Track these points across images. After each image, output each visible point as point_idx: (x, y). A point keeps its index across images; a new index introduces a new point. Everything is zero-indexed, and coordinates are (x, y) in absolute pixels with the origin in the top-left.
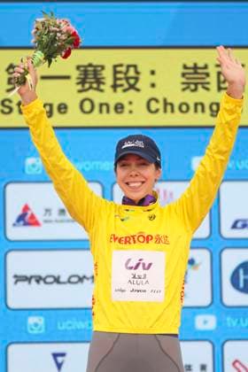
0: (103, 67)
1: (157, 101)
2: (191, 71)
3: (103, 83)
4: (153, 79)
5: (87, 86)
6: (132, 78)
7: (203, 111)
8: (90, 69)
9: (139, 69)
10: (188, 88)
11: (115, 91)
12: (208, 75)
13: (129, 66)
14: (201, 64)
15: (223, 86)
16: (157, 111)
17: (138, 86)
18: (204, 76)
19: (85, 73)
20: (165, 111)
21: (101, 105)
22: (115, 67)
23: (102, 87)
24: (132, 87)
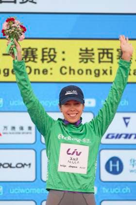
0: (36, 49)
1: (66, 68)
2: (84, 52)
3: (37, 58)
4: (64, 56)
5: (28, 59)
6: (52, 55)
7: (91, 73)
8: (30, 50)
9: (56, 51)
10: (83, 61)
11: (43, 62)
12: (93, 54)
13: (50, 49)
14: (89, 48)
15: (101, 60)
16: (66, 73)
17: (55, 60)
18: (91, 55)
19: (27, 52)
20: (70, 73)
21: (35, 70)
22: (43, 49)
23: (36, 60)
24: (52, 60)
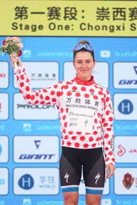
0: (60, 9)
1: (85, 24)
2: (101, 11)
3: (60, 16)
4: (83, 14)
5: (52, 17)
6: (73, 14)
7: (106, 29)
8: (54, 9)
9: (77, 10)
10: (99, 18)
11: (65, 19)
12: (109, 13)
13: (72, 8)
14: (105, 8)
15: (116, 18)
16: (85, 29)
17: (76, 17)
18: (107, 13)
19: (52, 11)
20: (89, 29)
21: (59, 26)
22: (66, 8)
23: (59, 18)
24: (73, 18)
